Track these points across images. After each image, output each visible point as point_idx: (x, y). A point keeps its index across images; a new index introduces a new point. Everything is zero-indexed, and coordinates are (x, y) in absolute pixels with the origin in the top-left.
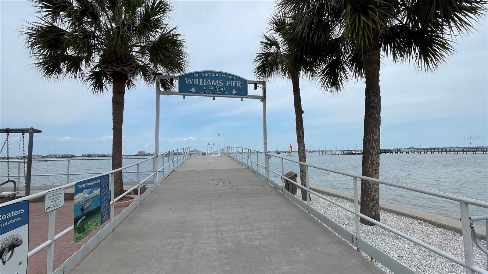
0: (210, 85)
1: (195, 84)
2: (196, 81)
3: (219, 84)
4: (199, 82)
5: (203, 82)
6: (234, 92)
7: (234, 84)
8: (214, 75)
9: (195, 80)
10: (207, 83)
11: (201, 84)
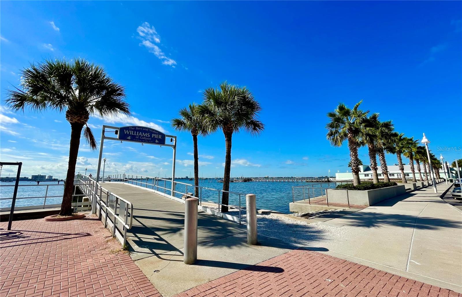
0: (141, 135)
1: (131, 134)
2: (132, 133)
3: (147, 135)
4: (134, 133)
5: (136, 134)
6: (157, 141)
7: (157, 136)
8: (144, 129)
9: (131, 131)
10: (140, 134)
11: (135, 134)
